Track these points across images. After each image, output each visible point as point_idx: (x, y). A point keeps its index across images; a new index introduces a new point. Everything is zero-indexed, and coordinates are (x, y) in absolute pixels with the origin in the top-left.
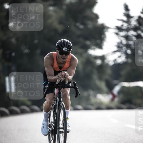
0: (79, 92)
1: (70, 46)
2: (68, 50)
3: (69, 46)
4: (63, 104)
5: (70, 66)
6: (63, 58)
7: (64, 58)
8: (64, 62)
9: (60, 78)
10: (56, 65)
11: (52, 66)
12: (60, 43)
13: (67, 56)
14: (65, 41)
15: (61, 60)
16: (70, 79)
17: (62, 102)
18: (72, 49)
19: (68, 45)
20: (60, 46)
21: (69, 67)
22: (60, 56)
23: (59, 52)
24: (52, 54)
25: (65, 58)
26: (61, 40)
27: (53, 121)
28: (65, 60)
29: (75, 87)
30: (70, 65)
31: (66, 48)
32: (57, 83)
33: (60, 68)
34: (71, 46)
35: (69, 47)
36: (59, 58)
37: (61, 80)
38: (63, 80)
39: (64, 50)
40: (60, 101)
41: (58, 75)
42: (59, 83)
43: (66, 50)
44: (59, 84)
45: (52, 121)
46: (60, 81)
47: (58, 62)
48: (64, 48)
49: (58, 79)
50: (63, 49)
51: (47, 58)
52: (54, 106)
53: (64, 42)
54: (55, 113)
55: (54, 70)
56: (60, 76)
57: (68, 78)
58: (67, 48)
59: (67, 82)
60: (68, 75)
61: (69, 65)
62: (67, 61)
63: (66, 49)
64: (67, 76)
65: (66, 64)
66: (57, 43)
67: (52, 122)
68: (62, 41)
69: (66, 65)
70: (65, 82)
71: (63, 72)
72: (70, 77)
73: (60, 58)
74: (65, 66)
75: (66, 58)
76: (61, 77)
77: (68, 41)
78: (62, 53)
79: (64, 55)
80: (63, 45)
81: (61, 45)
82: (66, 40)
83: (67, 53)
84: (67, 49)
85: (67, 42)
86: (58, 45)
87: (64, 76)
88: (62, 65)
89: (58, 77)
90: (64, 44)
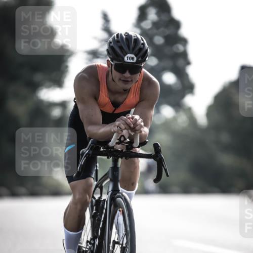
2: (137, 59)
3: (141, 49)
5: (141, 100)
6: (124, 81)
7: (126, 81)
8: (125, 90)
9: (122, 131)
10: (104, 97)
11: (97, 100)
12: (118, 41)
14: (131, 37)
19: (137, 48)
20: (118, 50)
21: (139, 102)
22: (116, 75)
25: (130, 80)
27: (91, 239)
29: (158, 157)
31: (132, 56)
32: (111, 144)
34: (147, 50)
36: (113, 80)
37: (123, 136)
39: (129, 61)
40: (115, 190)
41: (117, 123)
43: (132, 61)
45: (89, 240)
47: (109, 90)
48: (129, 55)
49: (115, 132)
50: (126, 58)
53: (128, 38)
57: (141, 132)
59: (138, 142)
60: (142, 124)
62: (133, 87)
63: (133, 59)
64: (141, 126)
65: (132, 97)
67: (87, 242)
68: (124, 37)
71: (130, 116)
73: (116, 80)
74: (127, 100)
75: (132, 81)
76: (125, 129)
77: (139, 37)
79: (127, 74)
81: (121, 48)
82: (133, 34)
84: (135, 59)
85: (136, 40)
86: (111, 47)
87: (132, 126)
89: (116, 129)
90: (129, 46)
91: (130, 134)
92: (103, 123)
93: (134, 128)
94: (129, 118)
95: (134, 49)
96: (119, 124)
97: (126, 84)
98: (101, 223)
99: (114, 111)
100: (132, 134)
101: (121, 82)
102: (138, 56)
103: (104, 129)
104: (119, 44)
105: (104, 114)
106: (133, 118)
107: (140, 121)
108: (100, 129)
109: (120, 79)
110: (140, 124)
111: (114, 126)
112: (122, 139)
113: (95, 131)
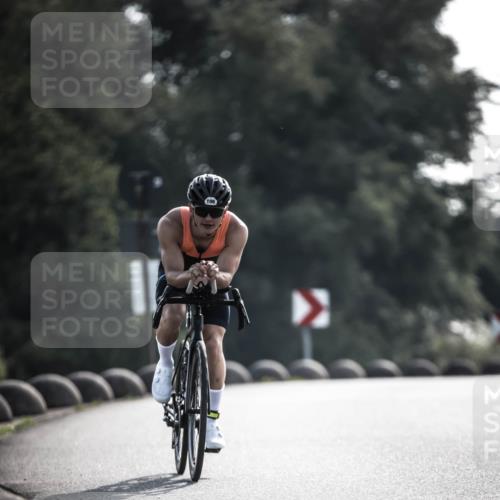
2: (218, 203)
3: (222, 192)
5: (227, 245)
6: (205, 225)
7: (208, 226)
9: (196, 277)
11: (180, 245)
12: (198, 185)
13: (216, 220)
14: (211, 179)
16: (226, 282)
17: (202, 343)
18: (229, 202)
19: (218, 191)
20: (198, 194)
22: (198, 219)
24: (179, 212)
25: (212, 224)
26: (201, 176)
29: (236, 303)
31: (213, 198)
32: (189, 290)
33: (201, 250)
34: (228, 193)
35: (222, 197)
36: (195, 224)
39: (209, 204)
40: (197, 338)
41: (191, 269)
42: (194, 289)
43: (212, 204)
47: (193, 235)
48: (209, 198)
50: (206, 201)
51: (165, 222)
53: (209, 181)
55: (184, 254)
56: (196, 273)
57: (216, 278)
58: (217, 198)
59: (215, 289)
60: (217, 269)
61: (222, 244)
62: (219, 230)
63: (213, 201)
64: (215, 272)
65: (217, 241)
66: (192, 184)
68: (205, 180)
69: (217, 244)
70: (210, 289)
71: (204, 262)
72: (227, 277)
73: (199, 224)
75: (214, 225)
77: (221, 179)
78: (202, 211)
79: (209, 218)
80: (205, 191)
81: (201, 191)
82: (214, 177)
83: (216, 212)
84: (216, 201)
85: (217, 183)
86: (192, 191)
87: (205, 272)
88: (205, 244)
89: (190, 275)
90: (208, 189)
92: (184, 270)
94: (203, 264)
95: (214, 191)
97: (208, 228)
99: (200, 256)
101: (202, 226)
102: (219, 199)
103: (182, 276)
106: (206, 264)
107: (214, 267)
110: (214, 270)
112: (201, 285)
113: (173, 278)
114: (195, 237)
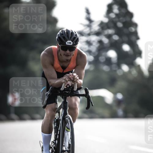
0: (91, 102)
1: (76, 38)
3: (74, 38)
4: (69, 118)
6: (66, 55)
7: (67, 55)
8: (67, 60)
11: (53, 65)
12: (62, 34)
13: (72, 52)
14: (69, 31)
15: (64, 58)
16: (81, 84)
17: (68, 115)
19: (73, 37)
20: (62, 39)
21: (76, 66)
22: (62, 52)
23: (61, 46)
24: (51, 49)
25: (69, 54)
27: (54, 141)
28: (69, 58)
29: (87, 95)
30: (77, 64)
31: (70, 41)
32: (62, 89)
33: (64, 68)
34: (78, 39)
35: (75, 40)
36: (61, 55)
37: (69, 85)
38: (70, 85)
39: (68, 44)
40: (65, 114)
41: (64, 78)
42: (65, 88)
43: (70, 44)
44: (65, 90)
45: (53, 141)
46: (66, 86)
48: (68, 41)
49: (63, 83)
50: (67, 43)
52: (55, 120)
54: (58, 130)
56: (67, 80)
57: (77, 82)
58: (72, 41)
60: (78, 78)
61: (75, 64)
62: (72, 58)
63: (70, 43)
65: (72, 63)
67: (52, 142)
68: (66, 31)
70: (73, 88)
75: (70, 55)
76: (69, 81)
78: (65, 48)
79: (68, 52)
80: (66, 37)
81: (64, 37)
83: (72, 48)
84: (72, 43)
85: (72, 33)
86: (59, 37)
87: (72, 79)
89: (64, 81)
90: (68, 36)
91: (72, 84)
92: (57, 78)
93: (73, 80)
94: (71, 75)
95: (71, 38)
96: (65, 78)
97: (67, 57)
98: (59, 132)
99: (63, 71)
100: (73, 83)
101: (65, 56)
102: (73, 42)
104: (63, 36)
105: (58, 73)
106: (72, 75)
107: (76, 76)
108: (56, 81)
109: (64, 54)
110: (76, 78)
111: (63, 80)
113: (53, 82)
114: (60, 61)
